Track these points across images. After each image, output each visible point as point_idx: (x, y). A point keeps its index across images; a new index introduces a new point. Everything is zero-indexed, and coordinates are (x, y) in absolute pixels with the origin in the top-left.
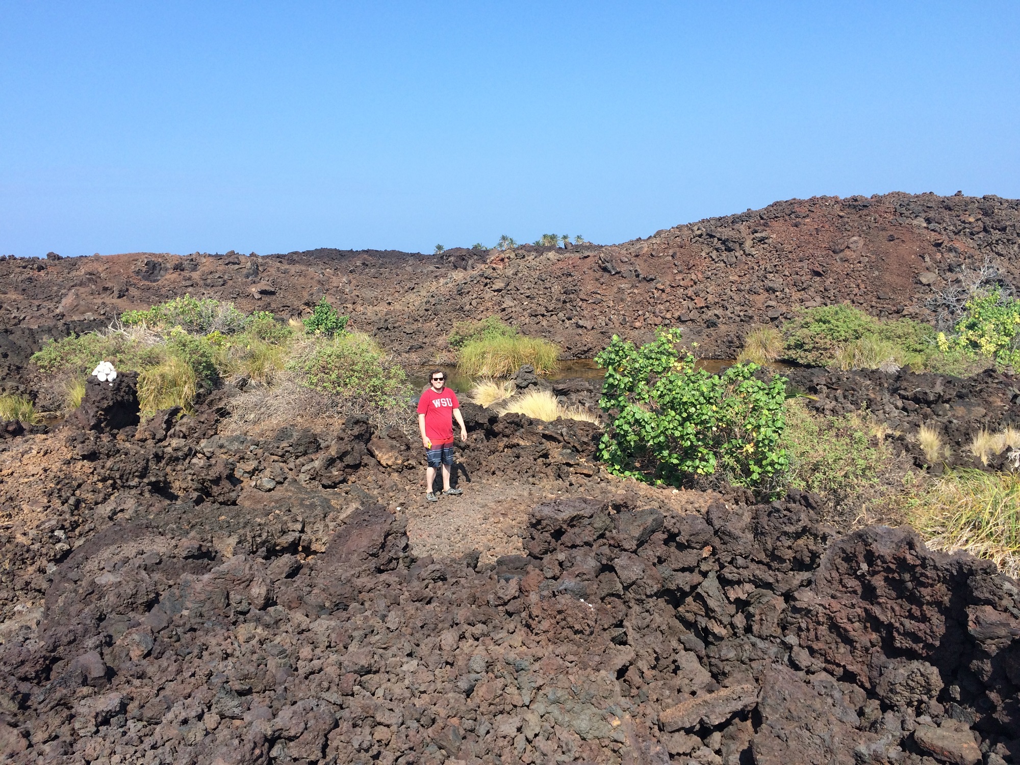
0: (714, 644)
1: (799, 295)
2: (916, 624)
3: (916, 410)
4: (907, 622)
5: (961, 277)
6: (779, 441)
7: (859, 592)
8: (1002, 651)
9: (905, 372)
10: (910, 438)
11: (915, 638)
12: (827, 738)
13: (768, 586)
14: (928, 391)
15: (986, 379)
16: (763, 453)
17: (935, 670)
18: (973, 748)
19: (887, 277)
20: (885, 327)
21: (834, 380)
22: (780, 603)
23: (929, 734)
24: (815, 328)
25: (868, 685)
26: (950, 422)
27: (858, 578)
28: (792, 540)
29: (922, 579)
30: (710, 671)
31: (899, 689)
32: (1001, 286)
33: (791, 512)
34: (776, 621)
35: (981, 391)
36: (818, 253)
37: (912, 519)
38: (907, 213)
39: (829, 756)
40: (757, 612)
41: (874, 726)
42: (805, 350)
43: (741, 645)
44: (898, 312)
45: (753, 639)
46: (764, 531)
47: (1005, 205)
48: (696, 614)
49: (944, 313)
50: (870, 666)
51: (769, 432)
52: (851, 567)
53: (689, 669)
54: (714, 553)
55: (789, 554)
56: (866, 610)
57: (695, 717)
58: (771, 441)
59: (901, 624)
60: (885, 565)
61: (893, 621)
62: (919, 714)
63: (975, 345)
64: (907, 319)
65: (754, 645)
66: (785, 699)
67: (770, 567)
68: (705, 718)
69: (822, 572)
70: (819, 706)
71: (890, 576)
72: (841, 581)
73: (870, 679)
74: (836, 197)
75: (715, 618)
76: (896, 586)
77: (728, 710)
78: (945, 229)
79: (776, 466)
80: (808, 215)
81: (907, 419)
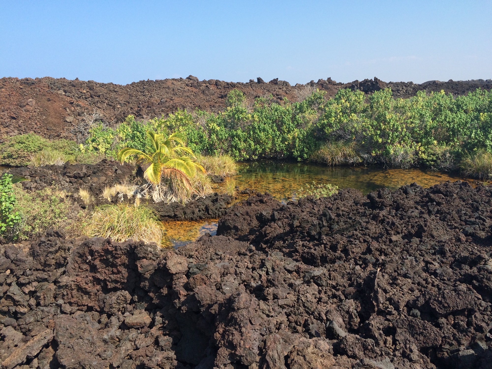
0: (21, 318)
1: (5, 130)
2: (116, 276)
3: (76, 182)
4: (112, 276)
5: (84, 118)
6: (14, 208)
7: (89, 270)
8: (151, 275)
9: (67, 164)
10: (76, 195)
11: (116, 282)
12: (90, 338)
13: (46, 280)
14: (80, 172)
15: (103, 164)
16: (6, 216)
17: (127, 292)
18: (148, 318)
19: (50, 119)
20: (53, 144)
21: (33, 172)
22: (52, 287)
23: (131, 319)
24: (17, 147)
25: (99, 309)
26: (92, 185)
27: (87, 263)
28: (54, 254)
29: (116, 256)
30: (21, 332)
31: (114, 305)
32: (102, 122)
33: (51, 241)
34: (52, 295)
35: (102, 169)
36: (12, 107)
37: (85, 232)
38: (55, 88)
39: (93, 346)
40: (42, 294)
41: (107, 325)
42: (14, 159)
43: (36, 313)
44: (58, 136)
45: (42, 308)
46: (38, 254)
47: (98, 85)
48: (8, 306)
49: (80, 136)
50: (98, 301)
51: (8, 204)
52: (83, 259)
53: (11, 335)
54: (12, 272)
55: (53, 262)
56: (93, 277)
57: (23, 356)
58: (10, 209)
59: (110, 278)
60: (99, 254)
61: (106, 277)
62: (123, 313)
63: (96, 149)
64: (63, 139)
65: (42, 311)
66: (67, 329)
67: (44, 271)
68: (29, 354)
69: (70, 266)
70: (83, 326)
71: (102, 258)
72: (79, 267)
73: (99, 306)
74: (17, 78)
75: (20, 305)
76: (106, 262)
77: (40, 346)
78: (74, 96)
79: (14, 221)
80: (3, 87)
81: (72, 187)
